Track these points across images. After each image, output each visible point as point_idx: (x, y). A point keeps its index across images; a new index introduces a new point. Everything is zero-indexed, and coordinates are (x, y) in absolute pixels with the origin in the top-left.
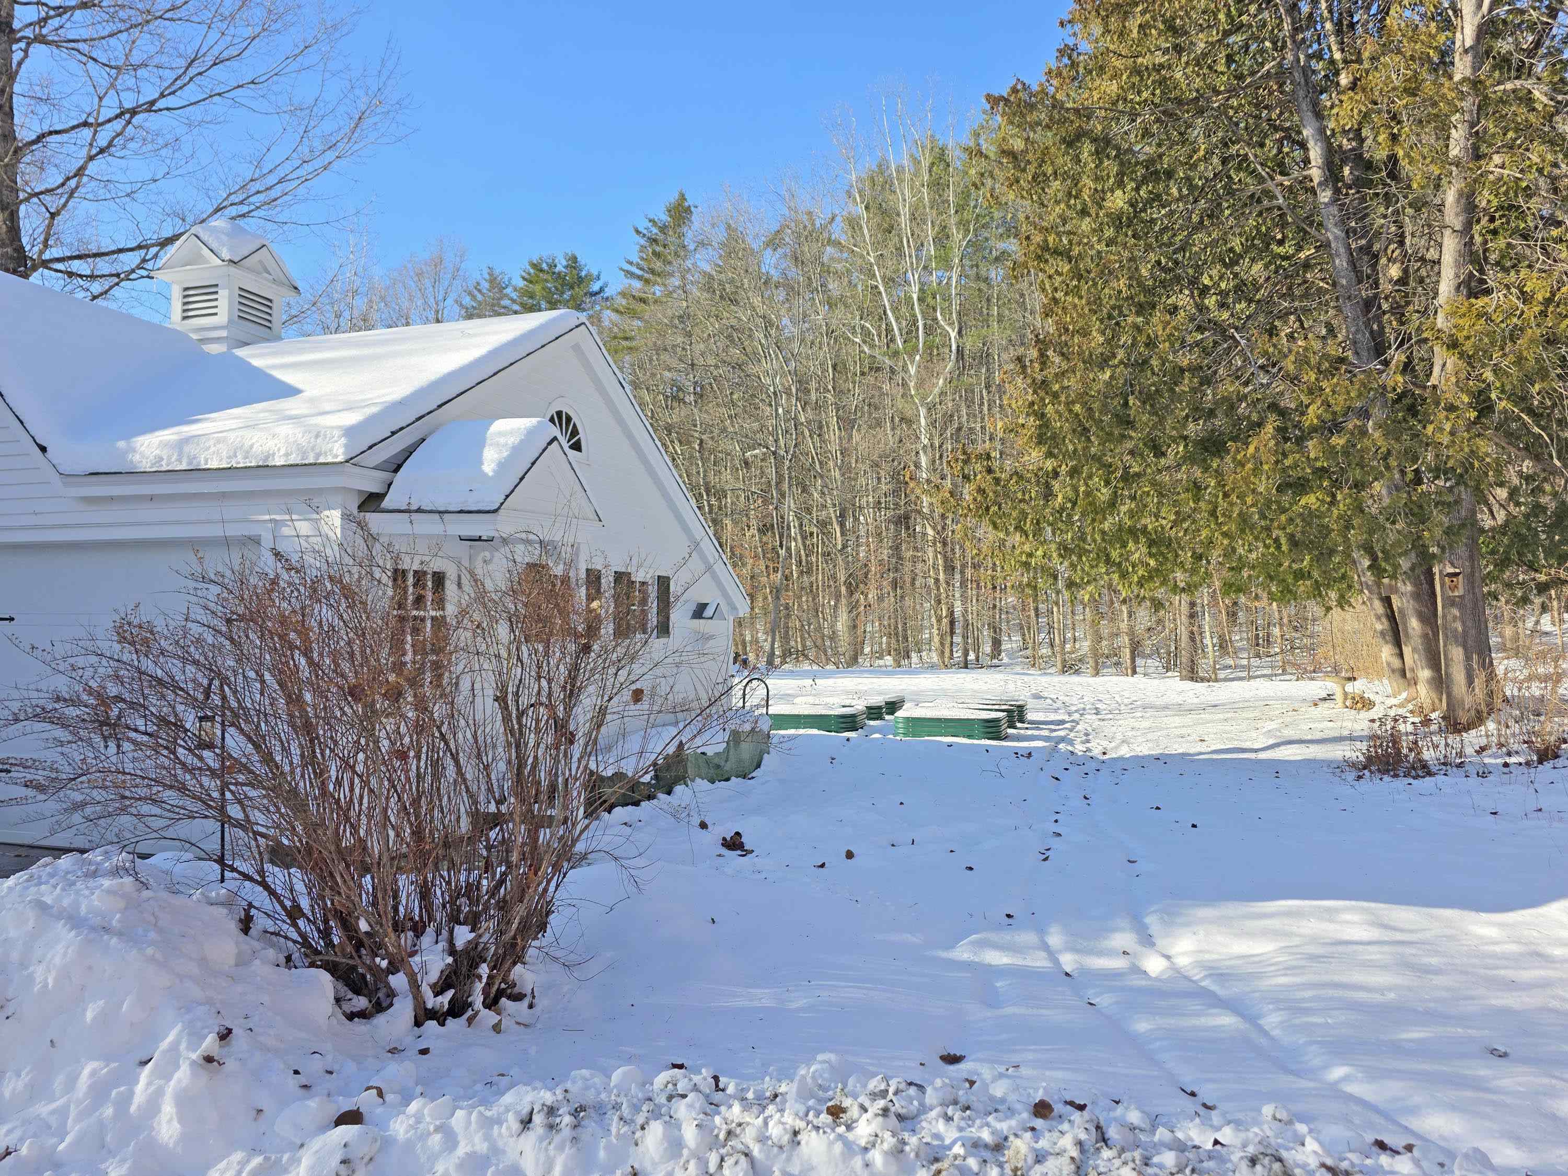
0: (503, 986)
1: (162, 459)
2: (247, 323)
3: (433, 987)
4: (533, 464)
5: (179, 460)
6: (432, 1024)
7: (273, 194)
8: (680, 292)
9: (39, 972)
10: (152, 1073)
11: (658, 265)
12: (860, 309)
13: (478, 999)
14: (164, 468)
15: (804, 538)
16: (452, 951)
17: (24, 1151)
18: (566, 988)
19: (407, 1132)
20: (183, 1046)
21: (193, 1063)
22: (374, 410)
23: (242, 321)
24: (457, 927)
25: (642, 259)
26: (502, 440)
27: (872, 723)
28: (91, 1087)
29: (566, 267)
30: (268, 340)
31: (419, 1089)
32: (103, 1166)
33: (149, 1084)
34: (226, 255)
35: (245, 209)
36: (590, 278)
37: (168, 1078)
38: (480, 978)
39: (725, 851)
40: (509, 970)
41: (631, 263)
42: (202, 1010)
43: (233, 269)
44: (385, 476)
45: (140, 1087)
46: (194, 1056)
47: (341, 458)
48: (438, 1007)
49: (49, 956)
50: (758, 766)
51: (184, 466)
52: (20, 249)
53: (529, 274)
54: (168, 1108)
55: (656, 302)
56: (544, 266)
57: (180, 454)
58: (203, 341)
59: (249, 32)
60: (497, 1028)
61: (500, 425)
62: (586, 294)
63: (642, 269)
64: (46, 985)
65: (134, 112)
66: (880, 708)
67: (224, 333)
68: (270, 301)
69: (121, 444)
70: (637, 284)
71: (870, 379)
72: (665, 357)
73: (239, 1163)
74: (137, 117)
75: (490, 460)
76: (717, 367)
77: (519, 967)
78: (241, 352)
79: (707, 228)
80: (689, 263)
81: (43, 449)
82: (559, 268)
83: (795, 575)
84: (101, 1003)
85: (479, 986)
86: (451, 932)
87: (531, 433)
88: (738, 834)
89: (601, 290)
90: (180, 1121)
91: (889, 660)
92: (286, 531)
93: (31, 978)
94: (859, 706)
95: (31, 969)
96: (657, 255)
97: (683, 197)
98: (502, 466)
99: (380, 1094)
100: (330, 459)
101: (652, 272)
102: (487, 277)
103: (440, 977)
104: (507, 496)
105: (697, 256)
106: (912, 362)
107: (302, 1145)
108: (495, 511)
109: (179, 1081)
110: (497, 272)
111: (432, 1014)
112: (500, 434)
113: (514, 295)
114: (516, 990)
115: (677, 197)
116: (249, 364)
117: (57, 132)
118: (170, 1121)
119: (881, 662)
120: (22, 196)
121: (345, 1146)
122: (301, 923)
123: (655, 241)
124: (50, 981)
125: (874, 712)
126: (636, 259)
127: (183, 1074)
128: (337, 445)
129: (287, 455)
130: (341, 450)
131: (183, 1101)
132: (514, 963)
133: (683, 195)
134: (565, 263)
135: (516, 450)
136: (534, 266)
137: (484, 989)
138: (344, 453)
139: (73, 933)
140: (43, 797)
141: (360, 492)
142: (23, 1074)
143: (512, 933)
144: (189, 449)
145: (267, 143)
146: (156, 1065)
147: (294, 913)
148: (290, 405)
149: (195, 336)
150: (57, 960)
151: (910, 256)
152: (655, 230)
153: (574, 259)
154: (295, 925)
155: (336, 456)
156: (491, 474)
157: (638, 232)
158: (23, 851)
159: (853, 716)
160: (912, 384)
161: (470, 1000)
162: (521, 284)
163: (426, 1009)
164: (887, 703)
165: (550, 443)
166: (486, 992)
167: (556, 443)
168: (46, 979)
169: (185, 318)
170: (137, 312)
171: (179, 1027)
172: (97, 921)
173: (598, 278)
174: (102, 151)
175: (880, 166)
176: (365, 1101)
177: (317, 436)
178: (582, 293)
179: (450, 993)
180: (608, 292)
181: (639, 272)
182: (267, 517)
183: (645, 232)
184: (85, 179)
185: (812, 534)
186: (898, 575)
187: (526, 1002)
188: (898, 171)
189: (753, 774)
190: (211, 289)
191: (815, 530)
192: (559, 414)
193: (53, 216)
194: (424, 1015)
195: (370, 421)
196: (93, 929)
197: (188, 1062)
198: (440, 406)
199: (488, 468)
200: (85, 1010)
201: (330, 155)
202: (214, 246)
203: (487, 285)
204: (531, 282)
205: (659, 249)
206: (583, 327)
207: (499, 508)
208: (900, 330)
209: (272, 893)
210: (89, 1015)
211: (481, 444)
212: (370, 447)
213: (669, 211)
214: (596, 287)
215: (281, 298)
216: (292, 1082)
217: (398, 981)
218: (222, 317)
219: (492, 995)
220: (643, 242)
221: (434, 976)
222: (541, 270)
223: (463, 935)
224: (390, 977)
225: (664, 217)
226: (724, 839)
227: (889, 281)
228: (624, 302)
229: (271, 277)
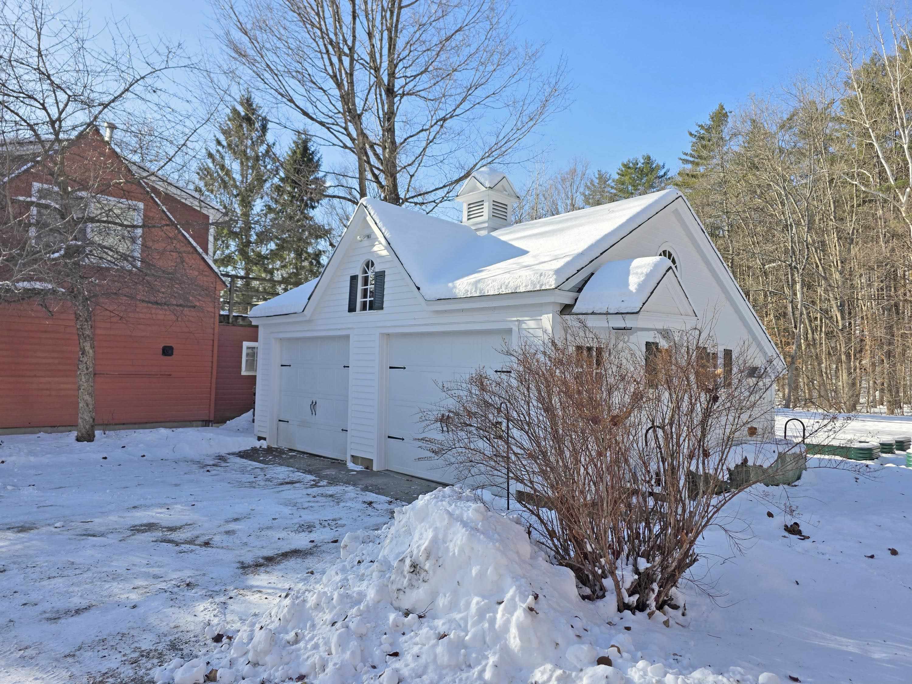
0: (665, 598)
1: (468, 291)
2: (497, 219)
3: (628, 590)
4: (658, 284)
5: (476, 291)
6: (627, 613)
7: (503, 149)
8: (720, 167)
9: (451, 546)
10: (505, 609)
11: (705, 153)
12: (858, 161)
13: (652, 603)
14: (469, 296)
15: (810, 321)
16: (636, 571)
17: (452, 636)
18: (704, 608)
19: (639, 679)
20: (517, 599)
21: (524, 609)
22: (568, 259)
23: (494, 218)
24: (639, 558)
25: (694, 150)
26: (639, 271)
27: (884, 455)
28: (478, 610)
29: (643, 164)
30: (505, 226)
31: (639, 654)
32: (486, 653)
33: (503, 615)
34: (487, 185)
35: (490, 159)
36: (658, 168)
37: (512, 614)
38: (653, 590)
39: (786, 534)
40: (669, 590)
41: (686, 154)
42: (523, 581)
43: (490, 192)
44: (575, 294)
45: (499, 616)
46: (524, 606)
47: (553, 287)
48: (631, 603)
49: (455, 539)
50: (799, 478)
51: (478, 294)
52: (397, 195)
53: (622, 171)
54: (513, 631)
55: (703, 176)
56: (631, 165)
57: (476, 288)
58: (477, 230)
59: (492, 68)
60: (666, 623)
61: (637, 262)
62: (656, 178)
63: (693, 156)
64: (454, 554)
65: (444, 119)
66: (891, 445)
67: (486, 225)
68: (506, 205)
69: (450, 285)
70: (689, 166)
71: (866, 208)
72: (707, 209)
73: (550, 670)
74: (447, 122)
75: (634, 282)
76: (744, 211)
77: (674, 588)
78: (494, 234)
79: (739, 125)
80: (725, 149)
81: (419, 289)
82: (640, 165)
83: (803, 348)
84: (478, 567)
85: (653, 596)
86: (635, 560)
87: (656, 266)
88: (796, 524)
89: (665, 174)
90: (521, 640)
91: (884, 409)
92: (524, 326)
93: (447, 548)
94: (874, 442)
95: (448, 544)
96: (704, 147)
97: (722, 108)
98: (641, 286)
99: (619, 651)
100: (548, 287)
101: (700, 157)
102: (597, 176)
103: (631, 586)
104: (644, 304)
105: (731, 143)
106: (903, 194)
107: (581, 670)
108: (637, 313)
109: (518, 618)
110: (603, 172)
111: (627, 607)
112: (638, 267)
113: (613, 184)
114: (673, 602)
115: (717, 107)
116: (499, 240)
117: (411, 136)
118: (515, 637)
119: (876, 410)
120: (398, 169)
121: (607, 677)
122: (555, 540)
123: (703, 138)
124: (456, 551)
125: (886, 448)
126: (689, 151)
127: (519, 614)
128: (551, 280)
129: (526, 286)
130: (554, 282)
131: (521, 629)
132: (672, 586)
133: (722, 106)
134: (642, 161)
135: (648, 276)
136: (625, 166)
137: (655, 598)
138: (555, 283)
139: (464, 529)
140: (436, 457)
141: (561, 304)
142: (447, 595)
143: (673, 568)
144: (480, 285)
145: (503, 123)
146: (506, 607)
147: (552, 534)
148: (524, 260)
149: (473, 228)
150: (459, 542)
151: (902, 119)
152: (702, 132)
153: (649, 158)
154: (553, 541)
155: (551, 285)
156: (634, 291)
157: (691, 134)
158: (410, 478)
159: (870, 450)
160: (903, 209)
161: (648, 602)
162: (617, 177)
163: (624, 603)
164: (897, 442)
165: (667, 271)
166: (657, 600)
167: (671, 270)
168: (454, 550)
169: (469, 219)
170: (444, 218)
171: (514, 588)
172: (473, 525)
173: (663, 167)
174: (431, 142)
175: (872, 60)
176: (611, 653)
177: (541, 275)
178: (653, 178)
179: (637, 596)
180: (669, 175)
181: (692, 159)
182: (515, 319)
183: (696, 134)
184: (425, 157)
185: (816, 318)
186: (891, 347)
187: (680, 612)
188: (890, 61)
189: (796, 483)
190: (480, 203)
191: (819, 316)
192: (664, 252)
193: (412, 176)
194: (623, 607)
195: (568, 264)
196: (472, 528)
197: (522, 609)
198: (601, 254)
199: (633, 287)
200: (471, 570)
201: (531, 123)
202: (482, 181)
203: (597, 181)
204: (623, 175)
205: (704, 143)
206: (680, 198)
207: (640, 311)
208: (892, 171)
209: (542, 521)
210: (474, 572)
211: (628, 273)
212: (567, 280)
213: (712, 118)
214: (662, 173)
215: (512, 203)
216: (571, 633)
217: (608, 582)
218: (485, 217)
219: (660, 603)
220: (694, 140)
221: (628, 585)
222: (629, 168)
223: (643, 564)
224: (603, 579)
225: (709, 122)
226: (786, 526)
227: (883, 138)
228: (680, 179)
229: (507, 193)
